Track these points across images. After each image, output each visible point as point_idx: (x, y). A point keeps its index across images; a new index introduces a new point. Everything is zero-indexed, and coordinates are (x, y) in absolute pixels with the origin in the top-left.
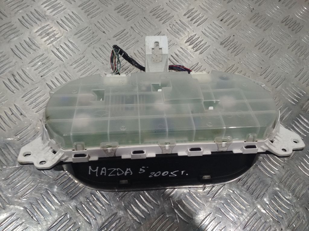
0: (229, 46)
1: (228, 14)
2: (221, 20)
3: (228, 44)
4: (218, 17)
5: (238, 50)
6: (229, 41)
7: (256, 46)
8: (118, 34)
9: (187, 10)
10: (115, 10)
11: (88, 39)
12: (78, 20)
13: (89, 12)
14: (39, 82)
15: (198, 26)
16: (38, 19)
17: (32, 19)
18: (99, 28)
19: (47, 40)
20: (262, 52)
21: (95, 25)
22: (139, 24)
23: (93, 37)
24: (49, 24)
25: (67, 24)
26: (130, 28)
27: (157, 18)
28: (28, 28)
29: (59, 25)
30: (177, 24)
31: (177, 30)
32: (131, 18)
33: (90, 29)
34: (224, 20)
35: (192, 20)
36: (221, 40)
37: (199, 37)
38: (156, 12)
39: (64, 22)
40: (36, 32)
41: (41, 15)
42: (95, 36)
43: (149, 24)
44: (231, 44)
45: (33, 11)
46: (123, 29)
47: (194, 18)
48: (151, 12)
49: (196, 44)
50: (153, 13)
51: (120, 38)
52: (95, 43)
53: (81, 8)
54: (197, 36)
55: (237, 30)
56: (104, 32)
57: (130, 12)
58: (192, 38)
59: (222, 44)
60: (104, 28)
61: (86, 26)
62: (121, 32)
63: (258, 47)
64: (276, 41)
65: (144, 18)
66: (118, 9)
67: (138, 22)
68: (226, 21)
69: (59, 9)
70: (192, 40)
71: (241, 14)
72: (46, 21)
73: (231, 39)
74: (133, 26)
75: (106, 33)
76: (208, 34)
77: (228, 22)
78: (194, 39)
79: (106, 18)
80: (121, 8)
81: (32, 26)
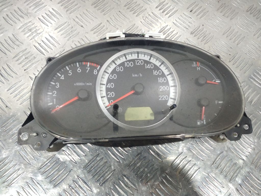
0: (199, 35)
1: (197, 5)
2: (191, 11)
3: (198, 33)
4: (188, 8)
5: (207, 39)
6: (198, 30)
7: (224, 34)
8: (95, 28)
9: (159, 3)
10: (92, 5)
11: (67, 33)
12: (58, 16)
13: (68, 8)
14: (23, 75)
15: (169, 17)
16: (21, 16)
17: (16, 17)
18: (77, 23)
19: (30, 36)
20: (230, 40)
21: (74, 20)
22: (115, 17)
23: (72, 31)
24: (31, 21)
25: (48, 20)
26: (106, 21)
27: (130, 11)
28: (12, 25)
29: (40, 21)
30: (149, 16)
31: (150, 22)
32: (107, 12)
33: (69, 24)
34: (194, 11)
35: (163, 12)
36: (191, 30)
37: (171, 28)
38: (130, 6)
39: (46, 18)
40: (20, 28)
41: (24, 13)
42: (73, 30)
43: (124, 17)
44: (201, 33)
45: (17, 9)
46: (99, 23)
47: (166, 10)
48: (125, 6)
49: (168, 34)
50: (127, 7)
51: (97, 31)
52: (74, 37)
53: (61, 4)
54: (168, 27)
55: (206, 19)
56: (82, 26)
57: (106, 6)
58: (164, 28)
59: (192, 33)
60: (82, 22)
61: (65, 21)
62: (97, 26)
63: (226, 35)
64: (242, 29)
65: (119, 11)
66: (94, 4)
67: (114, 16)
68: (195, 12)
69: (41, 7)
70: (164, 31)
71: (209, 4)
72: (28, 18)
73: (200, 28)
74: (109, 19)
75: (84, 27)
76: (179, 25)
77: (197, 13)
78: (166, 29)
79: (84, 13)
80: (98, 3)
81: (16, 23)
